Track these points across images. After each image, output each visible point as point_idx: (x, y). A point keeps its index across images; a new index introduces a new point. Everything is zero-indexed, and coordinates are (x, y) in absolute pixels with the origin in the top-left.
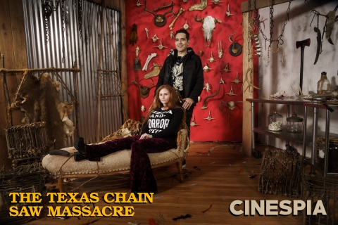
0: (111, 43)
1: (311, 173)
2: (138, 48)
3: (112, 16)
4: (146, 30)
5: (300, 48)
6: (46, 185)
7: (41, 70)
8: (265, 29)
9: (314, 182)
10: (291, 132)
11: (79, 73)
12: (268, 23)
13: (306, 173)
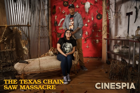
0: (44, 14)
1: (132, 71)
2: (56, 16)
3: (45, 2)
4: (60, 8)
5: (128, 16)
6: (16, 76)
7: (13, 26)
8: (113, 7)
9: (134, 75)
10: (123, 53)
11: (30, 27)
12: (114, 5)
13: (130, 71)
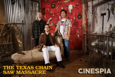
0: (36, 14)
1: (106, 60)
2: (45, 16)
3: (36, 4)
4: (48, 9)
5: (102, 16)
8: (90, 9)
9: (107, 64)
10: (99, 46)
11: (24, 25)
12: (91, 7)
13: (104, 60)
